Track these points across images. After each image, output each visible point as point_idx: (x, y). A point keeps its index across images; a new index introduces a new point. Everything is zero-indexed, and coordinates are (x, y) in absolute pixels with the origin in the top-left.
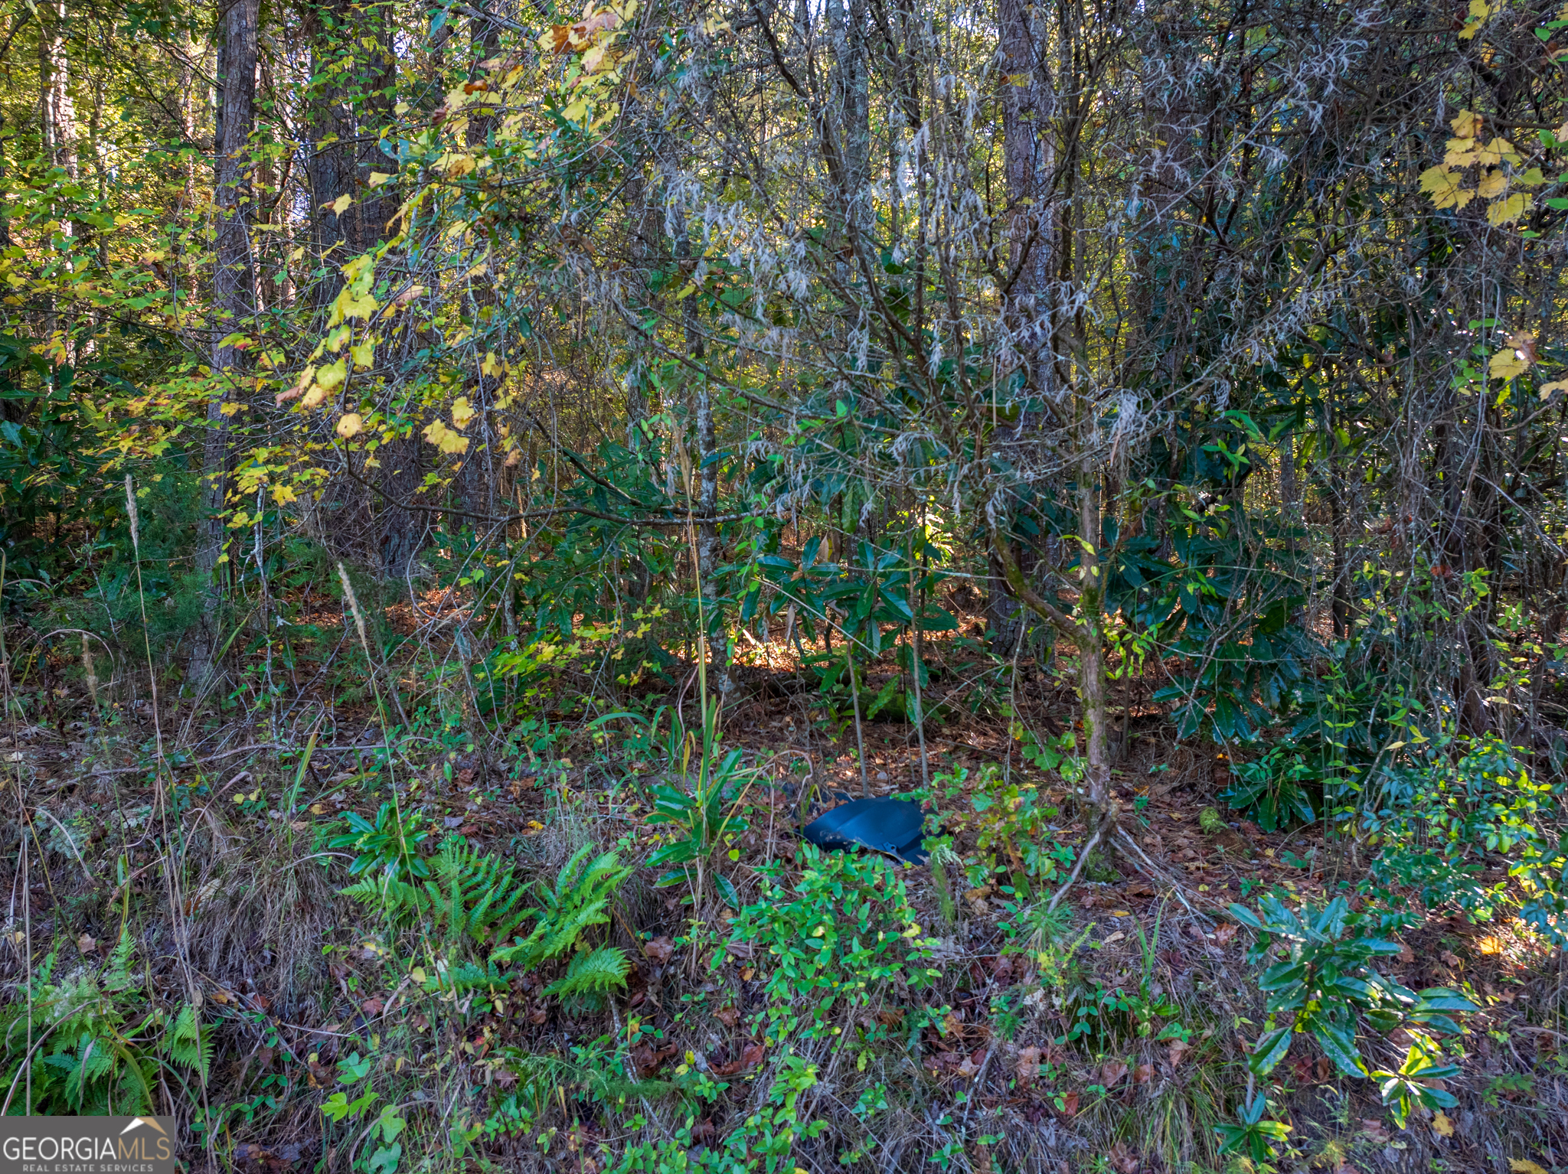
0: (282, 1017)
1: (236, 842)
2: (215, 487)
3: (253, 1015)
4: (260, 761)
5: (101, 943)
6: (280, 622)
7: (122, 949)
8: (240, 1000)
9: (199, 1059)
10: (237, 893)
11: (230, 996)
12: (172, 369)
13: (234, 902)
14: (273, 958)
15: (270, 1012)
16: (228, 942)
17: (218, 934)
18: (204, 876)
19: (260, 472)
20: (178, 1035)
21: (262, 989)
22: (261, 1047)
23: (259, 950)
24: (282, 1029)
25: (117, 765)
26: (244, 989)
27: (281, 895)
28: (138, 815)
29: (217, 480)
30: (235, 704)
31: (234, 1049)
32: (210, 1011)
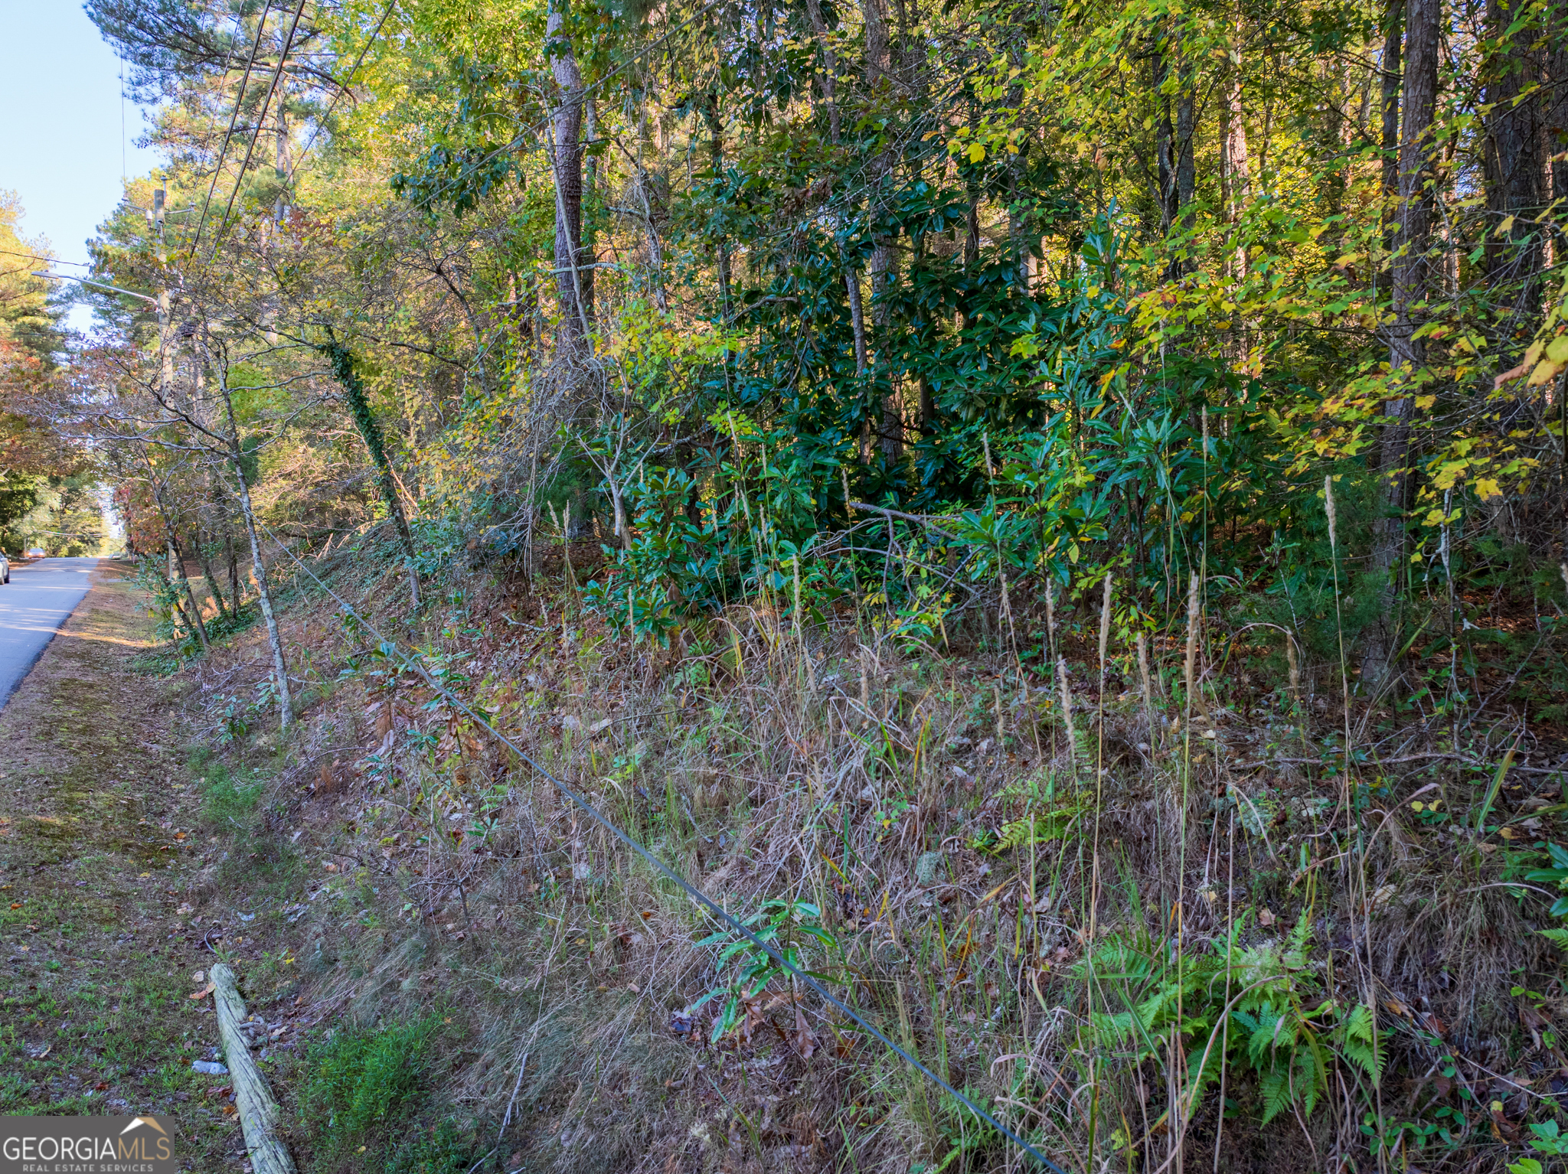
0: (1461, 1049)
1: (1416, 851)
2: (1395, 484)
3: (1428, 1035)
4: (1442, 770)
5: (1280, 920)
6: (1467, 625)
7: (1299, 931)
8: (1415, 1017)
9: (1372, 1063)
10: (1415, 904)
11: (1404, 1009)
12: (1351, 370)
13: (1411, 913)
14: (1452, 983)
15: (1448, 1039)
16: (1403, 953)
17: (1393, 942)
18: (1381, 879)
19: (1457, 467)
20: (1351, 1032)
21: (1438, 1011)
22: (1435, 1073)
23: (1436, 970)
24: (1460, 1062)
25: (1297, 755)
26: (1418, 1006)
27: (1465, 918)
28: (1317, 805)
29: (1396, 477)
30: (1411, 707)
31: (1406, 1065)
32: (1385, 1017)
